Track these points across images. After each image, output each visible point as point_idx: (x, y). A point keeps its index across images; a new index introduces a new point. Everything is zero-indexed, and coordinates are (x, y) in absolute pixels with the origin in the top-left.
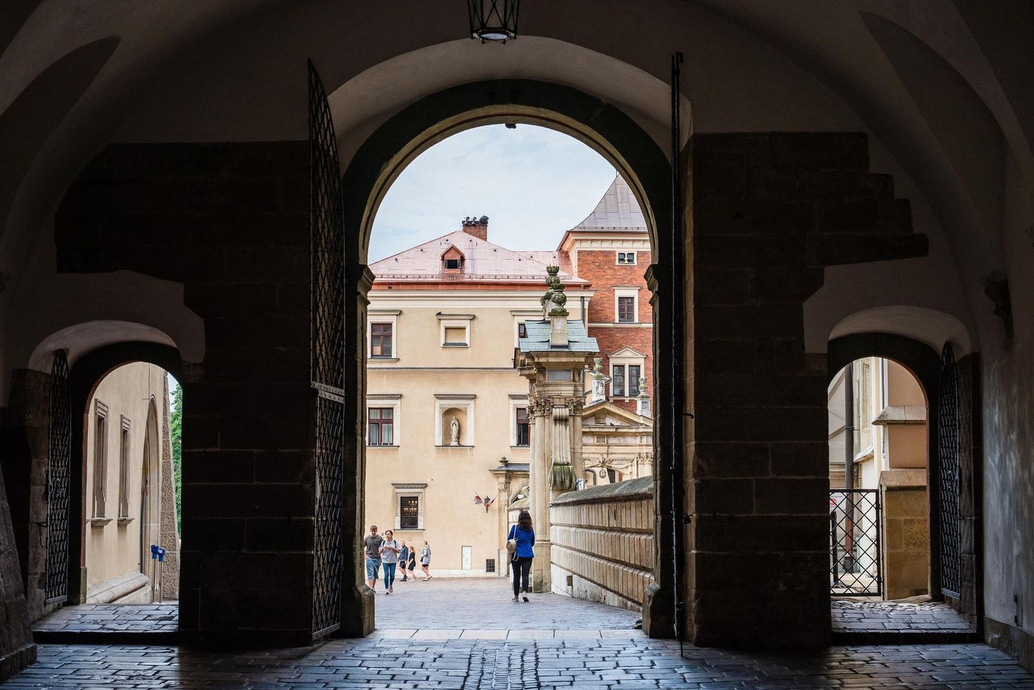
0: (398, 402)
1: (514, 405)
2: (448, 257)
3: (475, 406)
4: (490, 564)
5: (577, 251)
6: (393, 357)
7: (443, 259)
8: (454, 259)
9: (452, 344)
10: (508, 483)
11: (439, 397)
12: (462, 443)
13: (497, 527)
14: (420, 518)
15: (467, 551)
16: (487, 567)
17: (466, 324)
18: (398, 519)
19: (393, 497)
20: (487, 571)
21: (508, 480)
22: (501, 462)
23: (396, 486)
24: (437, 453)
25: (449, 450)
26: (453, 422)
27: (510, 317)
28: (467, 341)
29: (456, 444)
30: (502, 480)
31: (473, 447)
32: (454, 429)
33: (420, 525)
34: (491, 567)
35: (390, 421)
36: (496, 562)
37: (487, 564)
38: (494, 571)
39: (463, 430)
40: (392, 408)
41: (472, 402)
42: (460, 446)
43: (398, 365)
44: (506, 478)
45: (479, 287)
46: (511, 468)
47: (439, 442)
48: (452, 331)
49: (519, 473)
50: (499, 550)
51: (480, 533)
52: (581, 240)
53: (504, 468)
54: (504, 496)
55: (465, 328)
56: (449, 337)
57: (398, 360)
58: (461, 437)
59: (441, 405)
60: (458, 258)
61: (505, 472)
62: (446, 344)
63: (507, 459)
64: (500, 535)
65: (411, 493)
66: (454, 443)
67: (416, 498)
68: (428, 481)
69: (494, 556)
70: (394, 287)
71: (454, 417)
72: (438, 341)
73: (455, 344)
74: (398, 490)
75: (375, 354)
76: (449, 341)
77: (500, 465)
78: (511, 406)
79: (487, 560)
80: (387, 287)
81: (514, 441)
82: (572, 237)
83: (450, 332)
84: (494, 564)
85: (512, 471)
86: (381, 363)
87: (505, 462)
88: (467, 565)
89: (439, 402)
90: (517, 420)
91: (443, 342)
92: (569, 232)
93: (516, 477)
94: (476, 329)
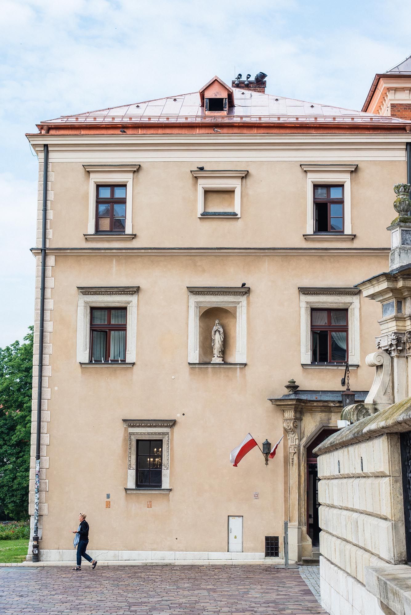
0: (133, 299)
1: (307, 303)
2: (209, 95)
3: (248, 303)
4: (272, 544)
5: (389, 105)
6: (127, 232)
7: (202, 94)
8: (218, 97)
9: (215, 214)
10: (298, 419)
11: (194, 291)
12: (230, 360)
13: (281, 487)
14: (166, 473)
15: (236, 523)
16: (267, 549)
17: (235, 184)
18: (132, 474)
19: (125, 440)
20: (267, 555)
21: (298, 415)
22: (287, 387)
23: (130, 423)
24: (191, 374)
25: (210, 370)
26: (215, 328)
27: (301, 174)
28: (237, 209)
29: (219, 360)
30: (290, 414)
31: (245, 365)
32: (218, 339)
33: (166, 484)
34: (272, 549)
35: (123, 328)
36: (281, 541)
37: (267, 544)
38: (277, 555)
39: (231, 341)
40: (125, 309)
41: (243, 300)
42: (226, 363)
43: (135, 244)
44: (296, 412)
45: (255, 131)
46: (304, 397)
47: (194, 357)
48: (215, 196)
49: (315, 404)
50: (286, 524)
51: (257, 496)
52: (396, 90)
53: (293, 397)
54: (293, 440)
55: (233, 192)
56: (210, 204)
57: (134, 236)
58: (228, 352)
59: (197, 303)
60: (224, 95)
61: (294, 402)
62: (206, 216)
63: (296, 384)
64: (286, 500)
65: (152, 434)
66: (217, 359)
67: (159, 443)
68: (177, 416)
69: (278, 532)
70: (129, 131)
71: (217, 322)
72: (195, 208)
73: (219, 214)
74: (131, 430)
75: (101, 228)
76: (211, 210)
77: (286, 391)
78: (303, 305)
79: (267, 538)
80: (118, 132)
81: (307, 357)
82: (383, 85)
83: (211, 197)
84: (277, 544)
85: (306, 401)
86: (108, 241)
87: (293, 387)
88: (235, 544)
89: (194, 299)
90: (312, 325)
91: (200, 210)
92: (379, 77)
93: (311, 411)
94: (250, 192)
